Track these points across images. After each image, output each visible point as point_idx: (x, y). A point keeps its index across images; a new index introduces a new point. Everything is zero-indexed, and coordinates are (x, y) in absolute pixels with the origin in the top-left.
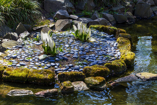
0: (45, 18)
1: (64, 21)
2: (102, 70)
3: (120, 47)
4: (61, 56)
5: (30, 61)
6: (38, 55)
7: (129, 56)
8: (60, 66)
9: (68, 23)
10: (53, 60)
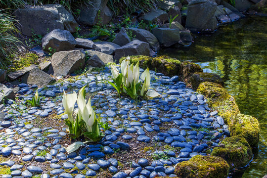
0: (24, 48)
1: (69, 54)
2: (218, 167)
3: (215, 106)
4: (111, 140)
5: (49, 160)
6: (58, 143)
7: (249, 125)
8: (120, 164)
9: (80, 58)
10: (98, 153)
